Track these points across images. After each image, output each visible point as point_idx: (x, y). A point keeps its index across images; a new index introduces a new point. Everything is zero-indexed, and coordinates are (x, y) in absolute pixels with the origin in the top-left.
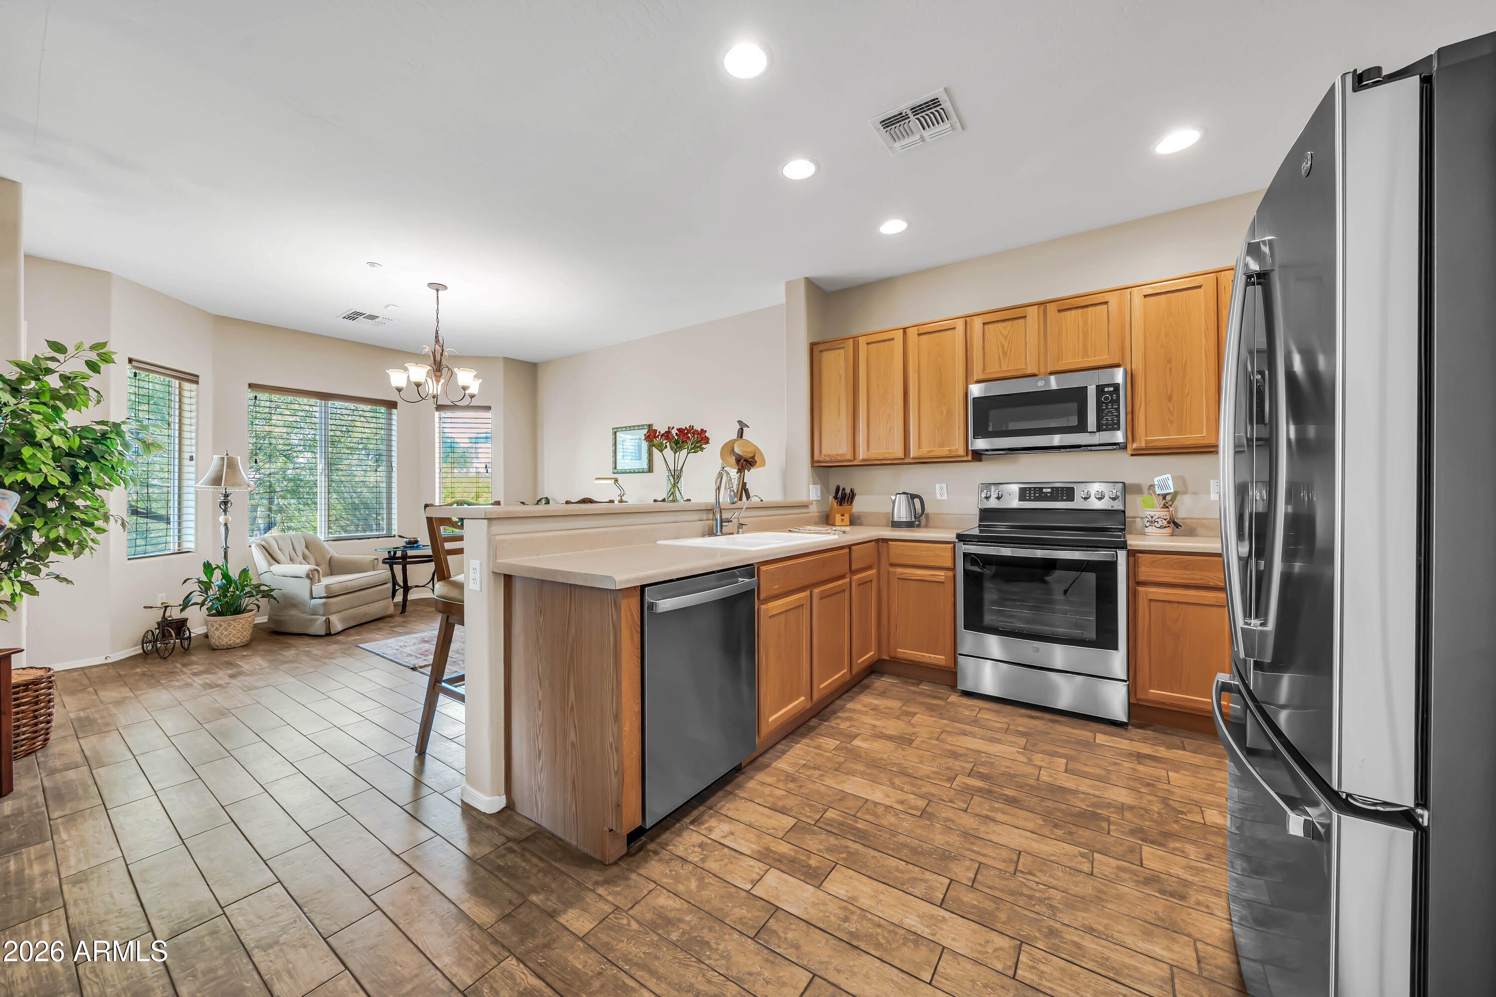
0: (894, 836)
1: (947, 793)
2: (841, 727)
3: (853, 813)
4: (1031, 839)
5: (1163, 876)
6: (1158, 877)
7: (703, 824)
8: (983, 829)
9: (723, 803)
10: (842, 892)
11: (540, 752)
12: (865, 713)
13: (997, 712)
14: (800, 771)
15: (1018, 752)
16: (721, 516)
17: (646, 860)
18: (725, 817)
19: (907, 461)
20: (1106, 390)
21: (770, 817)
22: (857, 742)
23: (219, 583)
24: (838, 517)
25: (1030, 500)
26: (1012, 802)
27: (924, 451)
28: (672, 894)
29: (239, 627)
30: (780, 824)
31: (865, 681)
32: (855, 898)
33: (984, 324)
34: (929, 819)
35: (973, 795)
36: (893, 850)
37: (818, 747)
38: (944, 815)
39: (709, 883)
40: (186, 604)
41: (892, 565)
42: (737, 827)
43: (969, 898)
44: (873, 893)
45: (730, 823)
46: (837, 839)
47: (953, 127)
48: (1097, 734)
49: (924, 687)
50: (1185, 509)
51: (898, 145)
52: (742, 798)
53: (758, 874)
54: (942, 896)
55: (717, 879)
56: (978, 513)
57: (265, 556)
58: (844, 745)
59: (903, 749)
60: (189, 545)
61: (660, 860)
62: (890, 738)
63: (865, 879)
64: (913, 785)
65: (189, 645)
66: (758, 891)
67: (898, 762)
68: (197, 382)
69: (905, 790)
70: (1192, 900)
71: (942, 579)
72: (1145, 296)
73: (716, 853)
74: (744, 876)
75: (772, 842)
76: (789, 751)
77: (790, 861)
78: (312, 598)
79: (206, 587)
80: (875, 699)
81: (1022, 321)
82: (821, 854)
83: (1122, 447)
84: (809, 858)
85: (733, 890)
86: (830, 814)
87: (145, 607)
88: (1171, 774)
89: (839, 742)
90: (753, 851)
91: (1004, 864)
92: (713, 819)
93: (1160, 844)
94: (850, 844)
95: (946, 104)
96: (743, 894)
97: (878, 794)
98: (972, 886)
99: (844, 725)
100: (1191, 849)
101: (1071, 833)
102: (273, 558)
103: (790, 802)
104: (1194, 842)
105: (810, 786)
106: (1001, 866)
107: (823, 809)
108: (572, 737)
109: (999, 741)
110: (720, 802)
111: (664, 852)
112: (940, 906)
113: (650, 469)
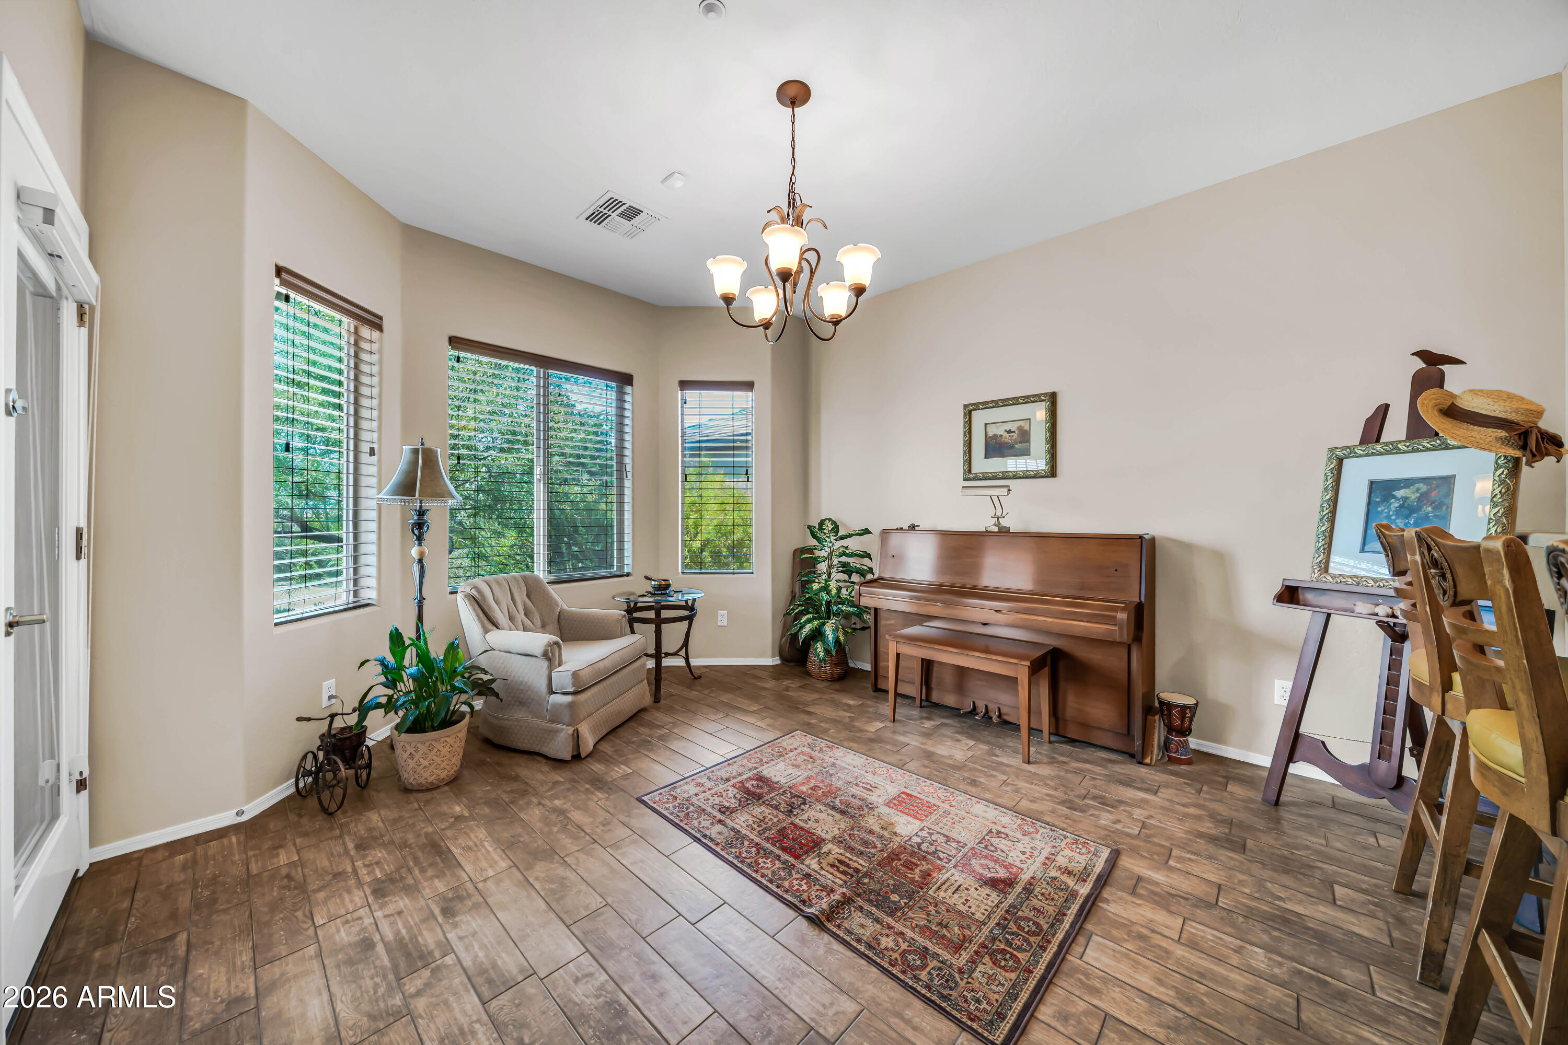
23: (413, 670)
29: (444, 751)
40: (363, 709)
57: (478, 616)
60: (369, 594)
65: (369, 775)
68: (379, 328)
78: (551, 692)
79: (392, 676)
87: (299, 719)
102: (489, 621)
113: (1052, 472)
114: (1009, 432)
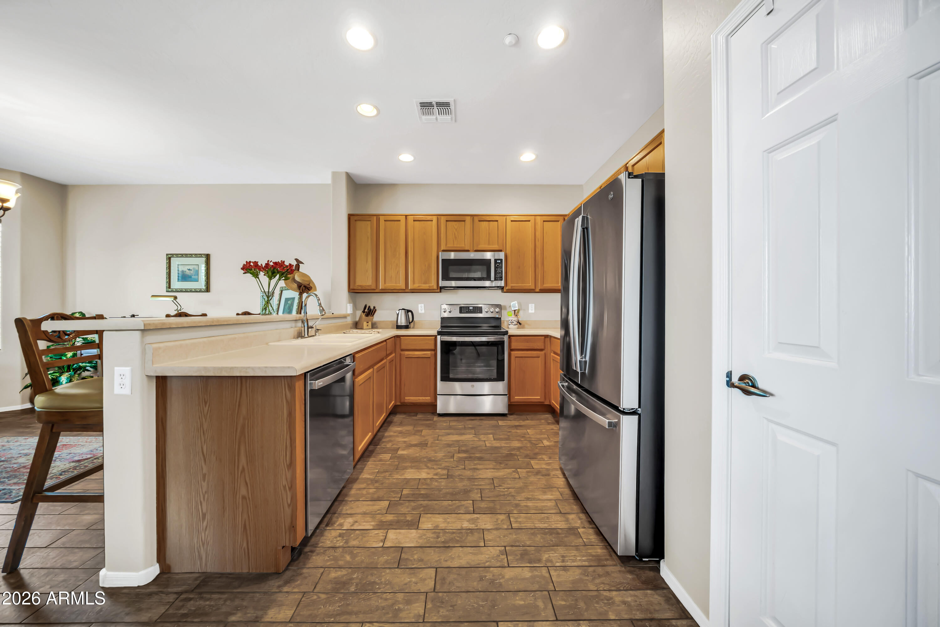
0: (440, 491)
1: (454, 464)
2: (388, 446)
3: (416, 488)
4: (495, 472)
5: (540, 470)
6: (539, 471)
7: (335, 523)
8: (475, 474)
9: (341, 508)
10: (429, 526)
12: (397, 436)
13: (457, 421)
14: (378, 476)
15: (474, 437)
16: (308, 324)
17: (308, 558)
18: (346, 515)
19: (406, 291)
20: (498, 261)
21: (374, 505)
22: (400, 452)
24: (365, 324)
25: (464, 313)
26: (480, 459)
27: (416, 286)
28: (337, 569)
30: (381, 507)
31: (388, 419)
32: (437, 526)
33: (447, 221)
34: (452, 478)
35: (465, 461)
36: (443, 497)
37: (381, 460)
38: (457, 474)
39: (357, 553)
41: (402, 350)
42: (357, 517)
43: (483, 505)
44: (444, 520)
45: (351, 517)
46: (415, 503)
47: (452, 119)
48: (499, 421)
49: (420, 416)
50: (521, 317)
51: (424, 117)
52: (351, 501)
53: (383, 536)
54: (472, 509)
55: (361, 549)
56: (440, 320)
58: (394, 455)
59: (425, 449)
61: (318, 554)
62: (415, 445)
63: (437, 516)
64: (437, 465)
66: (388, 544)
67: (425, 456)
69: (435, 468)
70: (552, 475)
71: (429, 356)
72: (512, 221)
73: (352, 536)
74: (376, 540)
75: (382, 517)
76: (365, 467)
77: (397, 522)
80: (399, 427)
81: (463, 223)
82: (411, 513)
83: (502, 288)
84: (406, 517)
85: (373, 550)
86: (405, 492)
88: (528, 431)
89: (391, 455)
90: (373, 526)
91: (489, 486)
92: (340, 519)
93: (536, 458)
94: (422, 502)
95: (452, 107)
96: (380, 549)
97: (423, 474)
98: (482, 500)
99: (389, 445)
100: (544, 457)
101: (507, 464)
103: (381, 493)
104: (544, 454)
105: (387, 482)
106: (488, 487)
107: (400, 491)
109: (463, 434)
110: (339, 508)
111: (318, 549)
112: (474, 513)
113: (208, 290)
114: (189, 270)
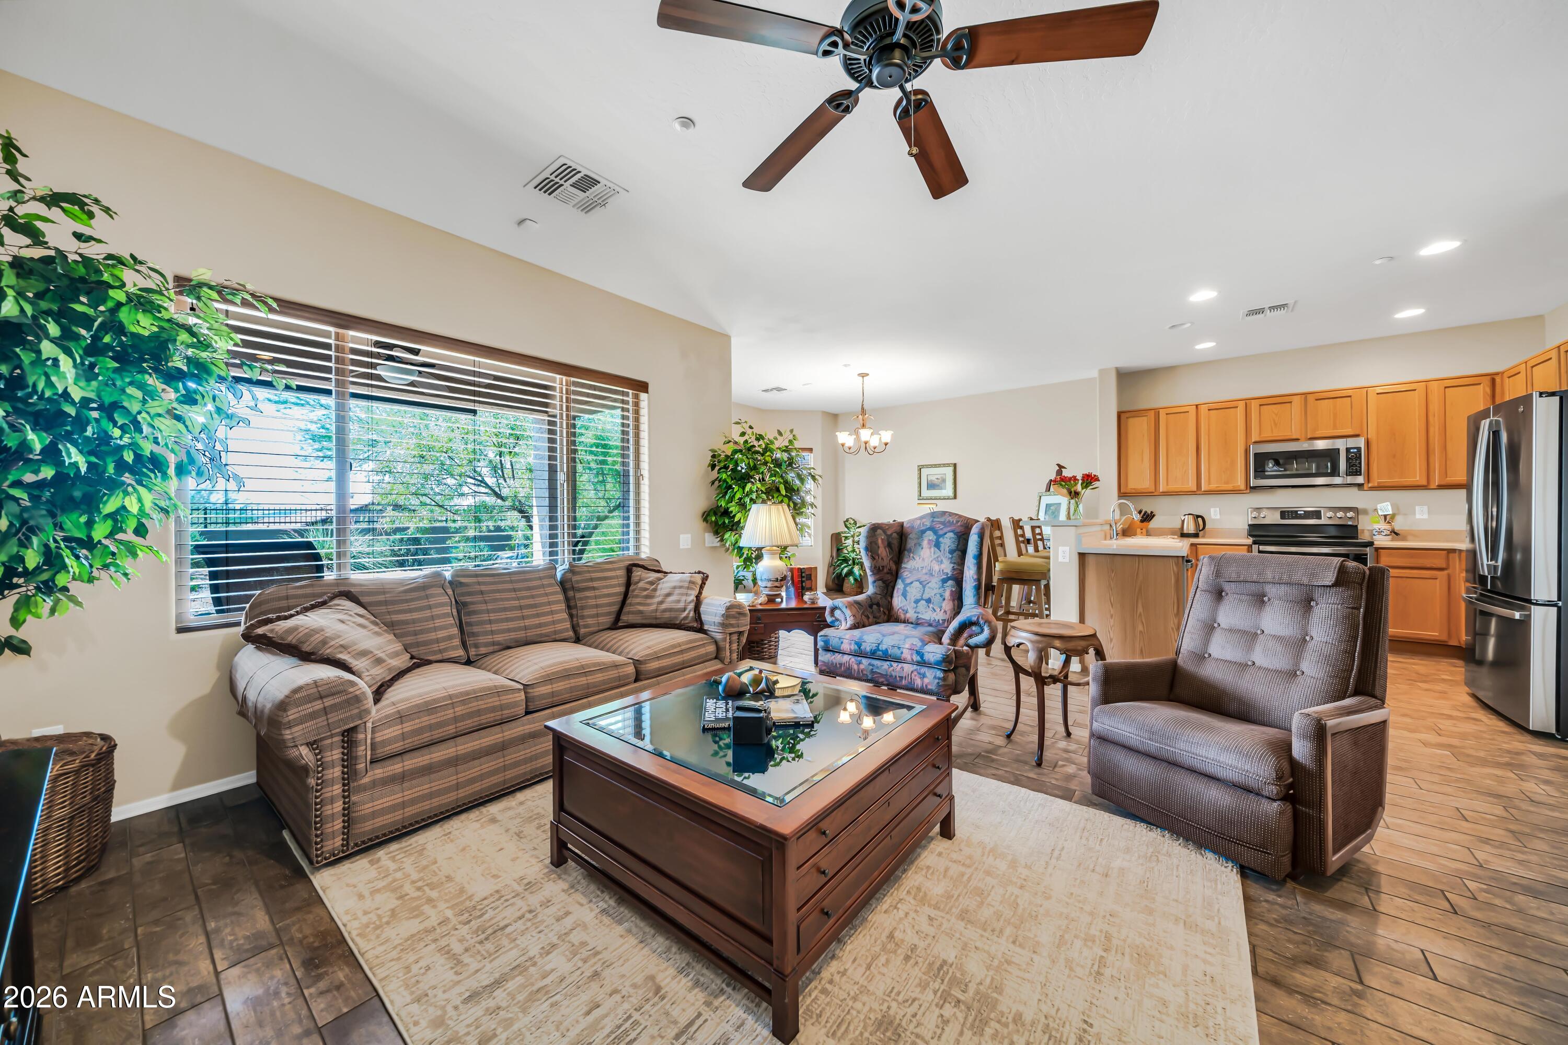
11: (1111, 640)
19: (1197, 493)
20: (1352, 450)
24: (1139, 531)
25: (1287, 519)
27: (1213, 486)
33: (1261, 405)
50: (1398, 525)
56: (1247, 527)
72: (1378, 394)
81: (1289, 404)
83: (1360, 486)
108: (1140, 628)
113: (956, 496)
114: (937, 479)
